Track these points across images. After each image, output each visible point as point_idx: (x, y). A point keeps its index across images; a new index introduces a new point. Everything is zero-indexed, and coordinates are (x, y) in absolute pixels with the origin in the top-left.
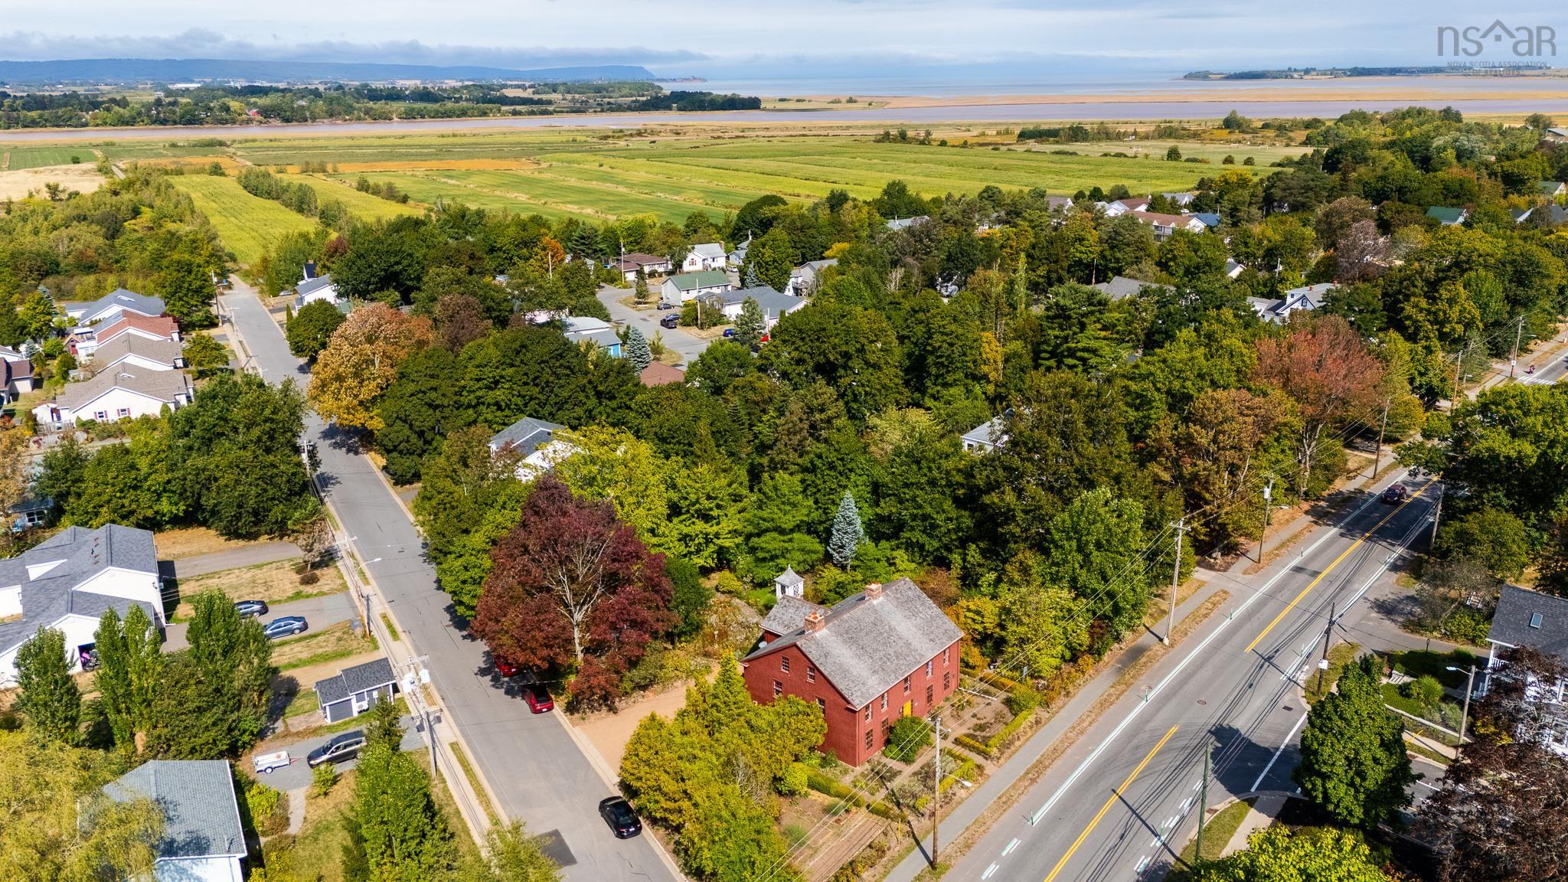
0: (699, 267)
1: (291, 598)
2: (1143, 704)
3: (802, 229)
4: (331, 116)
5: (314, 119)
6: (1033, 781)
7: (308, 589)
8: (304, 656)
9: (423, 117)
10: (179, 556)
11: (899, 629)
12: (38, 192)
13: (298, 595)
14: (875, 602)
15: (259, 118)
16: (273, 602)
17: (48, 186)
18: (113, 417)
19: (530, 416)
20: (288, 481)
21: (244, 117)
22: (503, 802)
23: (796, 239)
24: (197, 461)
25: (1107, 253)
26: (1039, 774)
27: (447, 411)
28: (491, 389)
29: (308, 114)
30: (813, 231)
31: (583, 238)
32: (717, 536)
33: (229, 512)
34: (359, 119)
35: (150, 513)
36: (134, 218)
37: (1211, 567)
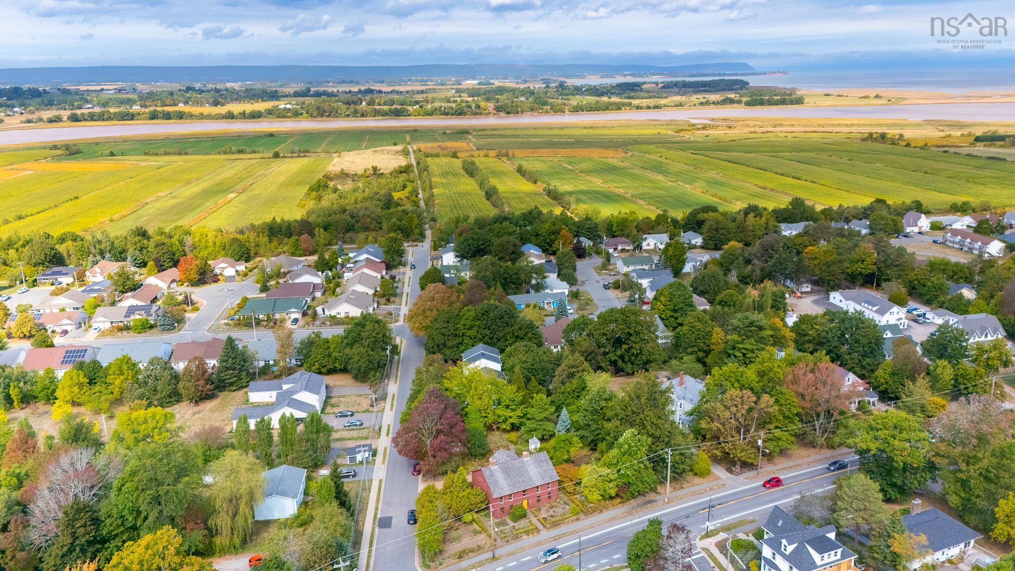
0: (652, 247)
1: (364, 412)
2: (630, 523)
3: (716, 230)
4: (532, 110)
5: (522, 112)
6: (556, 539)
7: (371, 409)
8: (355, 436)
9: (583, 111)
10: (336, 386)
11: (530, 471)
12: (368, 170)
13: (367, 411)
14: (525, 459)
15: (494, 112)
16: (357, 412)
17: (373, 167)
18: (343, 315)
19: (484, 343)
20: (378, 362)
21: (487, 111)
22: (383, 503)
23: (712, 235)
24: (347, 351)
25: (883, 269)
26: (560, 538)
27: (450, 337)
28: (469, 329)
29: (519, 109)
30: (724, 231)
31: (589, 228)
32: (510, 417)
33: (355, 372)
34: (547, 112)
35: (332, 367)
36: (403, 190)
37: (731, 472)
